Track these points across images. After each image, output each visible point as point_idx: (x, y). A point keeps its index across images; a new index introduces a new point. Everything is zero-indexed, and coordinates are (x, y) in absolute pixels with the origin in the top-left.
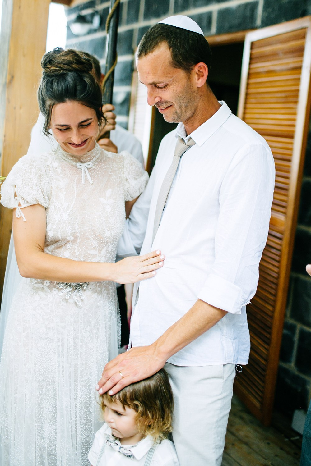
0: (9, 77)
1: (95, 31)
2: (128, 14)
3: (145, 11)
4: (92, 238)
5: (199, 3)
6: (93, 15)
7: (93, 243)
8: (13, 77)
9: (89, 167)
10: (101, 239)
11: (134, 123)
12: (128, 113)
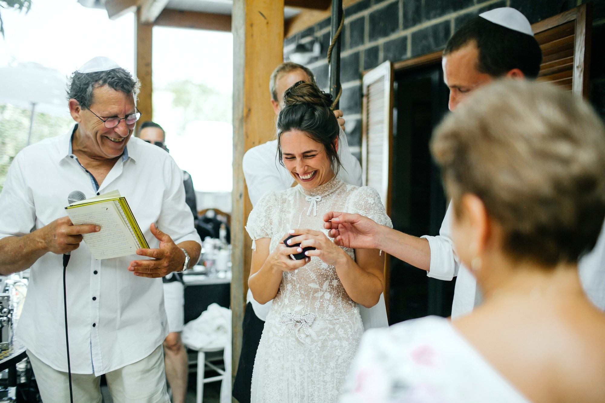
0: (246, 111)
1: (316, 59)
2: (352, 36)
3: (370, 30)
4: (309, 269)
5: (432, 14)
6: (312, 43)
7: (311, 275)
8: (250, 110)
9: (317, 200)
10: (319, 271)
11: (368, 153)
12: (360, 144)
